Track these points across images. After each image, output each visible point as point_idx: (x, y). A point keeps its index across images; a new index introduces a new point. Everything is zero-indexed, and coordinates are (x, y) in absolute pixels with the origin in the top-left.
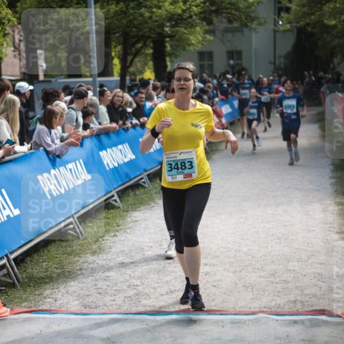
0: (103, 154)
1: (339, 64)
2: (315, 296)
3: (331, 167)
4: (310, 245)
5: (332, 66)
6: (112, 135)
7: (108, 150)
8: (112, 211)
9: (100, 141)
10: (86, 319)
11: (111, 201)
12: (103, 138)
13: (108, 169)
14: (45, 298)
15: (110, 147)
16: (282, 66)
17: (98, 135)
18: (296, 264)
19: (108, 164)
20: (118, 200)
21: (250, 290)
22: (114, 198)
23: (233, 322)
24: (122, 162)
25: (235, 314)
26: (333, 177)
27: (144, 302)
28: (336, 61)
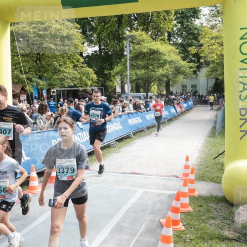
0: (129, 120)
3: (212, 127)
6: (134, 114)
8: (130, 139)
9: (129, 116)
11: (130, 136)
12: (130, 115)
13: (130, 125)
16: (210, 91)
17: (128, 114)
24: (136, 123)
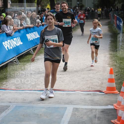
0: (27, 35)
1: (117, 4)
2: (96, 85)
3: (110, 41)
4: (98, 68)
5: (114, 5)
6: (31, 29)
7: (30, 34)
8: (30, 55)
9: (27, 31)
10: (16, 92)
11: (30, 52)
12: (28, 29)
13: (29, 40)
14: (3, 85)
15: (31, 33)
16: (97, 4)
18: (92, 75)
19: (29, 39)
20: (33, 52)
21: (74, 83)
22: (31, 51)
23: (67, 94)
24: (35, 38)
25: (68, 91)
26: (110, 45)
27: (37, 87)
28: (116, 3)
